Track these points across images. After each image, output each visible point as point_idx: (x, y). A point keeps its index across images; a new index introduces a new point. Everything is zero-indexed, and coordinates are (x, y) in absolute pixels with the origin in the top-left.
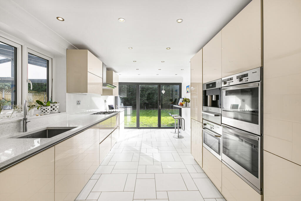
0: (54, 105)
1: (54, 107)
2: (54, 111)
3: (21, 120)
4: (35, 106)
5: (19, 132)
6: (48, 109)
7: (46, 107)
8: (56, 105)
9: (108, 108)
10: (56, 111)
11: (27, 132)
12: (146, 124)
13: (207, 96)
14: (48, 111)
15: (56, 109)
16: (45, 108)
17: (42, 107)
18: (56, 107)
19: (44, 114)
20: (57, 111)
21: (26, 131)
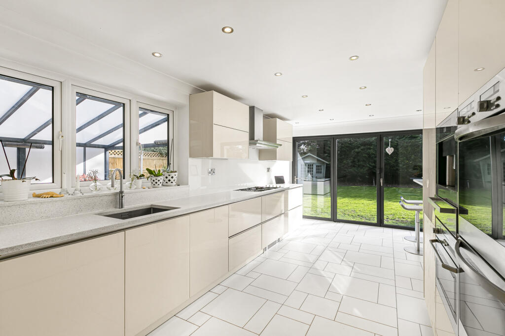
0: (169, 175)
1: (169, 178)
2: (169, 183)
3: (117, 193)
4: (143, 175)
5: (116, 207)
6: (159, 181)
7: (156, 178)
8: (173, 174)
9: (274, 181)
10: (172, 182)
11: (123, 209)
12: (362, 214)
13: (446, 158)
14: (159, 183)
15: (172, 180)
16: (154, 178)
17: (152, 178)
18: (172, 177)
19: (153, 187)
20: (174, 183)
21: (122, 207)
